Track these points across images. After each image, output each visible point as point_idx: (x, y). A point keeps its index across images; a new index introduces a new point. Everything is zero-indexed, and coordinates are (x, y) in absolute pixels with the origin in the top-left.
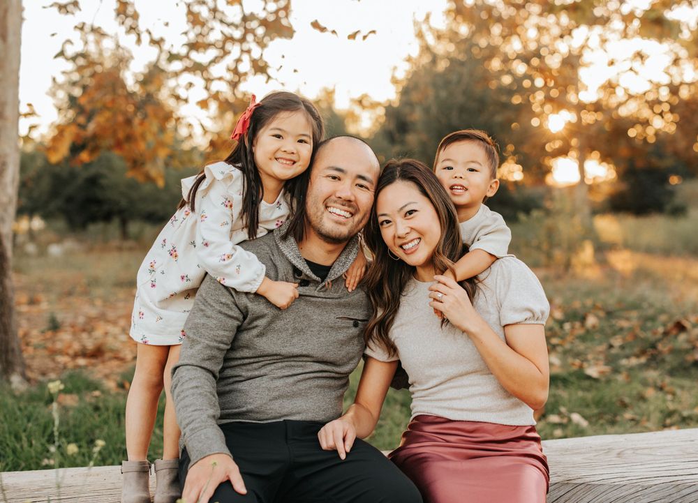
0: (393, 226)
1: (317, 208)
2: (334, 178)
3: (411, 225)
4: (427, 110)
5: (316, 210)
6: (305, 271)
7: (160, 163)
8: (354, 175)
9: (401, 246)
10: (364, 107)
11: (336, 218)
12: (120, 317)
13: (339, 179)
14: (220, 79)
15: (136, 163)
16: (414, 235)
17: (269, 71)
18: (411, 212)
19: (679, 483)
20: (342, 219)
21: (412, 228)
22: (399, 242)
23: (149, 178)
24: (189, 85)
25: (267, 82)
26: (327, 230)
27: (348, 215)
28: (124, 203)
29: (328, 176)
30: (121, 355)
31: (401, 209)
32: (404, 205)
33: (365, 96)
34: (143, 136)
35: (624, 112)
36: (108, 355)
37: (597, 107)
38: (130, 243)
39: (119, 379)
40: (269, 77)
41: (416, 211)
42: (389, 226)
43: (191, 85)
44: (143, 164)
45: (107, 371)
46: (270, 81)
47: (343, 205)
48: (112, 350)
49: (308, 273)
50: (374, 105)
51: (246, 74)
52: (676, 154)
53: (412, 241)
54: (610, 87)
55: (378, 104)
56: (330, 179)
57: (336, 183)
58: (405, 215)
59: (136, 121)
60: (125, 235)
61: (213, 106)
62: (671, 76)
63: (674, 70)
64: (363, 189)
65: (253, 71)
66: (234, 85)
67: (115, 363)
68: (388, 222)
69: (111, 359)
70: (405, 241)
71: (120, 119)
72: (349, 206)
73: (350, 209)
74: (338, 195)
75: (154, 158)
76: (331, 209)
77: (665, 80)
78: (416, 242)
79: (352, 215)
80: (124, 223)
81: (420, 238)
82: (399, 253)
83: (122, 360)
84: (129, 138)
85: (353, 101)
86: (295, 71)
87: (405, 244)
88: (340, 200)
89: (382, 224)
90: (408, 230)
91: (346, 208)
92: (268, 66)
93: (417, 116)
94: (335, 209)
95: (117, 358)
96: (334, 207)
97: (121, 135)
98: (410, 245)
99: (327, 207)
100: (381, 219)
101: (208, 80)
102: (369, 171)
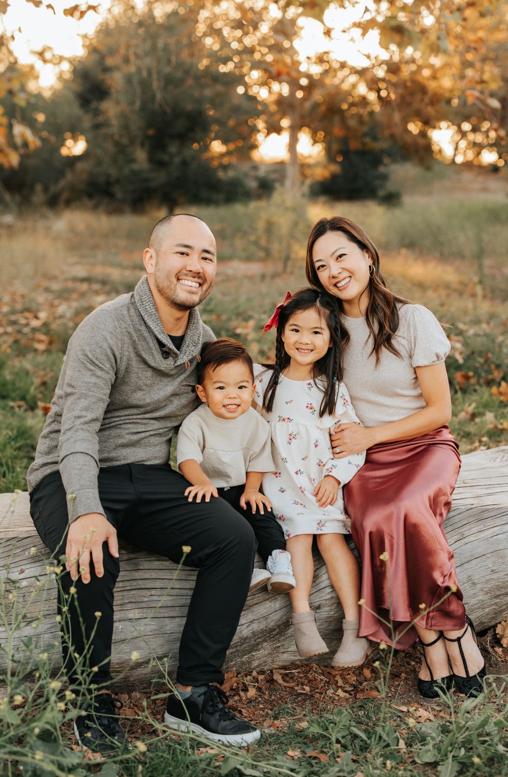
0: (328, 269)
1: (170, 282)
2: (182, 254)
3: (342, 266)
5: (169, 283)
6: (169, 345)
8: (201, 249)
9: (335, 285)
10: (45, 60)
11: (189, 289)
13: (187, 255)
16: (346, 274)
18: (341, 256)
20: (194, 289)
21: (343, 269)
22: (335, 281)
26: (182, 300)
27: (197, 285)
29: (177, 253)
31: (333, 254)
32: (335, 250)
33: (47, 49)
41: (345, 255)
42: (325, 270)
47: (194, 277)
49: (171, 347)
53: (344, 279)
55: (64, 58)
56: (179, 255)
57: (185, 258)
58: (337, 259)
64: (208, 261)
68: (323, 266)
70: (338, 280)
72: (199, 277)
73: (200, 281)
74: (189, 268)
76: (183, 282)
78: (347, 280)
79: (200, 285)
81: (350, 277)
82: (333, 291)
87: (338, 282)
88: (190, 274)
89: (319, 268)
90: (340, 271)
91: (196, 280)
94: (186, 281)
96: (185, 280)
98: (343, 283)
99: (178, 279)
100: (317, 265)
102: (211, 245)
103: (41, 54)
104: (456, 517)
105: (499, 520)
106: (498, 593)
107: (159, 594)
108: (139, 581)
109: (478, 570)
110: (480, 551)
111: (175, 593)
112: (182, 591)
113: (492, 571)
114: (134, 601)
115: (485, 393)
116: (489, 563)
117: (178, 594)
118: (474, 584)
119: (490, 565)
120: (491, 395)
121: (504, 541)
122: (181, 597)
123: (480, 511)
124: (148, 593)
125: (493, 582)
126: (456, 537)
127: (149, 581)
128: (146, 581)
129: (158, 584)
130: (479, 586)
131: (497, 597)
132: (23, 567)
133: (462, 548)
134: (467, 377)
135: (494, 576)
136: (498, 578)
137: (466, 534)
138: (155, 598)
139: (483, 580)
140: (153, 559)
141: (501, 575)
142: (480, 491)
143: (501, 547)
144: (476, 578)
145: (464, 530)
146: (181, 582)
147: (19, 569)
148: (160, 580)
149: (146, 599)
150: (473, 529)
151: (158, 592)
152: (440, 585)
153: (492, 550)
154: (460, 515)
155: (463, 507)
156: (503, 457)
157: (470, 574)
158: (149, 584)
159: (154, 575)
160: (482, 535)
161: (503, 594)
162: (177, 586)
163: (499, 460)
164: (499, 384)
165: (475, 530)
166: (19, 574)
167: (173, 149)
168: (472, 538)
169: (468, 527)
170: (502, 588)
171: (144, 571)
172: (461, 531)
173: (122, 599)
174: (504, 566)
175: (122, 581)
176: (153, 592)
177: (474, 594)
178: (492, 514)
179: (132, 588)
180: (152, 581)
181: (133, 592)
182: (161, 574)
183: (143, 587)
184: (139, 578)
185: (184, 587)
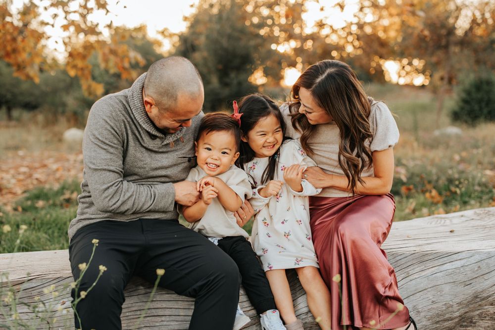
4: (207, 37)
7: (36, 67)
10: (165, 36)
12: (10, 168)
14: (75, 12)
15: (20, 67)
17: (108, 7)
19: (394, 253)
23: (28, 77)
24: (54, 16)
25: (106, 14)
28: (9, 96)
30: (14, 191)
33: (166, 29)
34: (24, 49)
35: (328, 41)
36: (4, 191)
37: (313, 37)
38: (13, 123)
39: (14, 205)
40: (108, 11)
43: (56, 16)
44: (24, 68)
45: (5, 201)
46: (109, 14)
48: (7, 188)
50: (171, 35)
51: (92, 9)
52: (361, 67)
54: (321, 25)
55: (174, 34)
59: (20, 39)
60: (10, 118)
61: (72, 29)
62: (359, 18)
63: (361, 15)
65: (97, 7)
66: (84, 16)
67: (10, 196)
69: (6, 194)
71: (9, 37)
75: (32, 63)
77: (355, 20)
80: (9, 109)
83: (14, 194)
84: (15, 51)
85: (158, 32)
86: (125, 7)
92: (107, 4)
93: (202, 41)
95: (11, 193)
97: (9, 48)
101: (67, 12)
103: (163, 33)
104: (403, 260)
105: (436, 262)
106: (438, 319)
107: (168, 319)
108: (153, 310)
109: (421, 301)
110: (422, 286)
111: (180, 319)
112: (186, 317)
113: (433, 302)
114: (149, 325)
115: (421, 198)
116: (430, 295)
117: (183, 320)
118: (418, 312)
119: (431, 298)
120: (425, 199)
121: (442, 278)
122: (185, 322)
123: (422, 255)
124: (159, 319)
125: (434, 311)
126: (403, 275)
127: (160, 310)
128: (158, 310)
129: (167, 312)
130: (422, 314)
131: (437, 322)
132: (64, 300)
133: (409, 283)
134: (409, 189)
135: (435, 306)
136: (437, 307)
137: (411, 273)
138: (165, 323)
139: (426, 309)
140: (164, 292)
141: (440, 305)
142: (421, 242)
143: (439, 283)
144: (420, 307)
145: (409, 270)
146: (185, 310)
147: (61, 301)
148: (168, 309)
149: (158, 324)
150: (416, 269)
151: (167, 318)
152: (383, 294)
153: (432, 286)
154: (406, 259)
155: (408, 253)
156: (437, 221)
157: (415, 304)
158: (160, 312)
159: (164, 305)
160: (423, 273)
161: (442, 321)
162: (182, 314)
163: (434, 223)
164: (431, 192)
165: (418, 269)
166: (62, 305)
167: (233, 75)
168: (416, 276)
169: (412, 267)
170: (441, 315)
171: (157, 302)
172: (407, 271)
173: (139, 324)
174: (442, 298)
175: (139, 310)
176: (163, 318)
177: (419, 320)
178: (431, 257)
179: (147, 315)
180: (162, 310)
181: (148, 318)
182: (170, 305)
183: (156, 314)
184: (153, 307)
185: (188, 314)
